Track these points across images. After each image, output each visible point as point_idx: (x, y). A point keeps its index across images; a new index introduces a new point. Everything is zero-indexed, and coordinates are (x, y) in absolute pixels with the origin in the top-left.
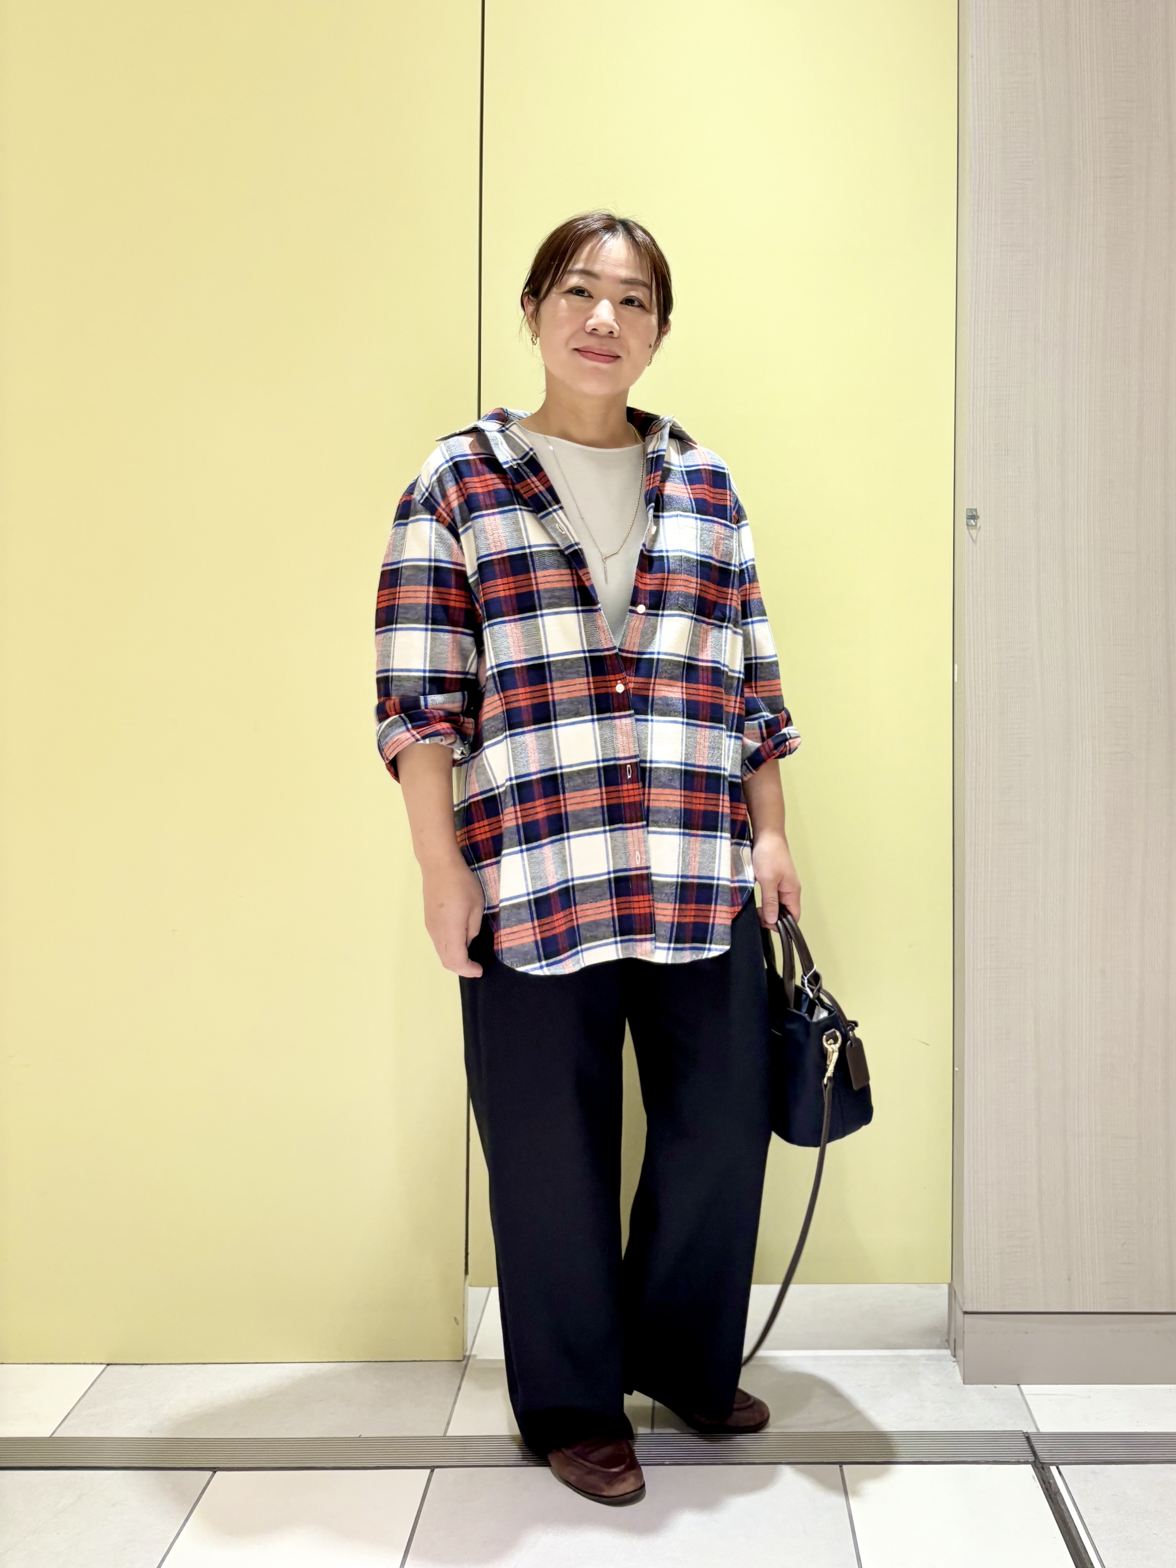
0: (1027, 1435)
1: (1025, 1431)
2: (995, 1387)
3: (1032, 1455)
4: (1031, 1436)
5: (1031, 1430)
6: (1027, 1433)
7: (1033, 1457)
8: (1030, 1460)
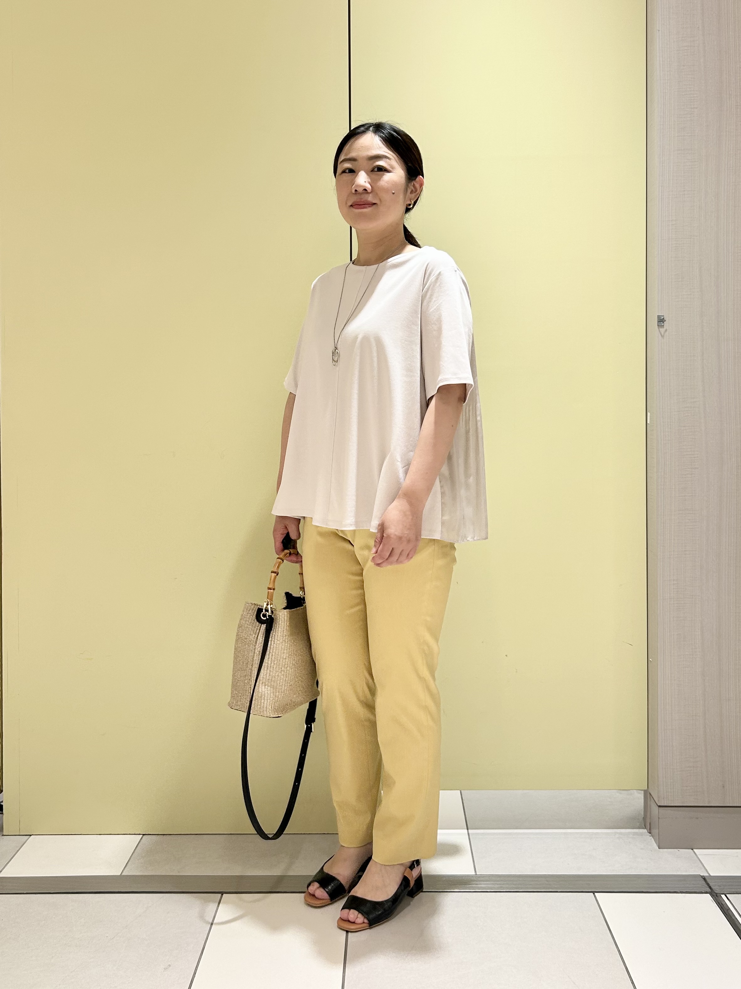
0: (704, 877)
1: (702, 875)
2: (679, 851)
3: (709, 888)
4: (706, 878)
5: (705, 874)
6: (703, 876)
7: (710, 890)
8: (708, 891)
